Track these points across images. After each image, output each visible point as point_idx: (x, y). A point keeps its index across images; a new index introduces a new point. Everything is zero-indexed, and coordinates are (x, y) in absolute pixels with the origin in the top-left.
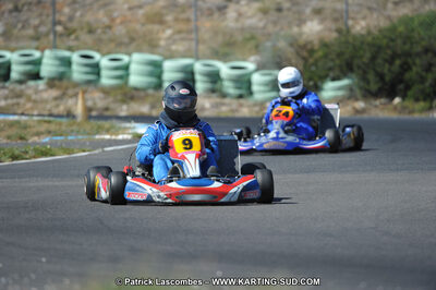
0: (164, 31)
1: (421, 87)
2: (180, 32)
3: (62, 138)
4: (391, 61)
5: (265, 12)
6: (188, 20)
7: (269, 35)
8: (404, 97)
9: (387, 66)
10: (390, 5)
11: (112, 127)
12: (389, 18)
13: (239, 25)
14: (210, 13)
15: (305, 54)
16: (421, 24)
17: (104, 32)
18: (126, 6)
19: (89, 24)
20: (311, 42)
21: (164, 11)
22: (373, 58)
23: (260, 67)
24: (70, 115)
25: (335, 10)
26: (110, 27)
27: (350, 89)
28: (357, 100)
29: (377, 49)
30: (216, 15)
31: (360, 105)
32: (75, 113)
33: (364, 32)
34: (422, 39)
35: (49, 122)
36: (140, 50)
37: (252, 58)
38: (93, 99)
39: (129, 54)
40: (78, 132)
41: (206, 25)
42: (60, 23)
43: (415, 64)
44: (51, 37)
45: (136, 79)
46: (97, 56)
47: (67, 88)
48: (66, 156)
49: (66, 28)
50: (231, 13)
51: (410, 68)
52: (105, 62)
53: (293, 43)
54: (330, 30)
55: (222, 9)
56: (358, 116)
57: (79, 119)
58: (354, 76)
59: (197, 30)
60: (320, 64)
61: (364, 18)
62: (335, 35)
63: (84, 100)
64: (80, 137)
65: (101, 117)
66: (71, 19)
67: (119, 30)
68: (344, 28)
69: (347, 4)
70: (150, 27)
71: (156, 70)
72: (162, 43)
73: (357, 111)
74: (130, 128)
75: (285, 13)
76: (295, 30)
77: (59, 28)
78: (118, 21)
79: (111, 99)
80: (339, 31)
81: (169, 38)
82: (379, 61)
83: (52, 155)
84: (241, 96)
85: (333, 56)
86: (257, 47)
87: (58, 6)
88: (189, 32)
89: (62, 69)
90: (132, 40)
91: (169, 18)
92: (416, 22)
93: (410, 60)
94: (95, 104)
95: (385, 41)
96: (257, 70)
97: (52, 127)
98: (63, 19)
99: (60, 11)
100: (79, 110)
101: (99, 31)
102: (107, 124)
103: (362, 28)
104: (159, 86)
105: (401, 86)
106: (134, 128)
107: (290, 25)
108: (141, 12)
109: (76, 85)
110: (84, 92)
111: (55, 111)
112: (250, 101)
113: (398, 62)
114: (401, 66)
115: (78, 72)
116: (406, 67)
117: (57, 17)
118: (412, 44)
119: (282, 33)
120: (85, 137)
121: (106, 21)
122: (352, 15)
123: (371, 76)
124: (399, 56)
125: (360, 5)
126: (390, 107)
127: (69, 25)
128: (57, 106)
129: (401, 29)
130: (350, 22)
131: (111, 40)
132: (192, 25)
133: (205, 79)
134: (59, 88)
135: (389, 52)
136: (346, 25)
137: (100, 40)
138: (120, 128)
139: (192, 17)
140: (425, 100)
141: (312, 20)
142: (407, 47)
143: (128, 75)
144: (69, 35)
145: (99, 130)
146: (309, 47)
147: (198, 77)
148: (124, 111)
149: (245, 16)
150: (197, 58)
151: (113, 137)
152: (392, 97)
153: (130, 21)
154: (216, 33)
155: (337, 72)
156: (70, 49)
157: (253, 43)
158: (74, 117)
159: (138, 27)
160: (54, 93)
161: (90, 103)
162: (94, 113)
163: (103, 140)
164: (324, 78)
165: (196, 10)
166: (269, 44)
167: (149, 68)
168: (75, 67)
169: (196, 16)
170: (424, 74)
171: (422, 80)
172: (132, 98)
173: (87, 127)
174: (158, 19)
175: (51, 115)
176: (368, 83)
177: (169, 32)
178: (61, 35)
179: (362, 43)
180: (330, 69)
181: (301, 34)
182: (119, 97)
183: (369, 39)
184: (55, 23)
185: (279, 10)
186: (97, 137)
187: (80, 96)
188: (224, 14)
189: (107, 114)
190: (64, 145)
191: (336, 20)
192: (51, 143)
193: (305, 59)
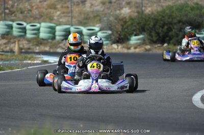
0: (56, 12)
1: (176, 38)
2: (64, 13)
3: (8, 62)
5: (103, 3)
6: (68, 7)
7: (106, 14)
8: (169, 43)
9: (161, 29)
11: (32, 57)
12: (162, 6)
13: (92, 10)
14: (78, 4)
15: (123, 23)
16: (177, 10)
17: (28, 13)
18: (38, 1)
19: (20, 9)
20: (125, 16)
21: (56, 3)
22: (155, 25)
24: (12, 51)
25: (137, 3)
26: (31, 10)
27: (143, 39)
28: (146, 45)
29: (157, 21)
30: (81, 5)
31: (148, 47)
32: (14, 51)
33: (150, 13)
34: (177, 16)
35: (2, 55)
36: (45, 21)
37: (98, 25)
38: (23, 44)
39: (40, 23)
40: (16, 60)
41: (76, 9)
42: (7, 8)
43: (174, 28)
44: (3, 15)
45: (42, 35)
46: (25, 24)
47: (10, 39)
48: (10, 71)
49: (10, 11)
50: (88, 4)
51: (172, 30)
52: (28, 27)
53: (117, 18)
54: (134, 12)
55: (83, 2)
56: (147, 52)
57: (16, 53)
58: (145, 34)
59: (72, 12)
60: (129, 28)
61: (149, 7)
62: (136, 14)
63: (19, 44)
64: (17, 62)
65: (27, 53)
66: (13, 6)
67: (35, 12)
68: (140, 11)
69: (142, 0)
70: (50, 10)
71: (52, 30)
72: (55, 18)
73: (146, 50)
74: (40, 58)
75: (113, 4)
76: (118, 12)
77: (7, 11)
78: (35, 8)
79: (31, 44)
80: (138, 12)
81: (58, 16)
82: (157, 26)
83: (3, 70)
85: (135, 24)
86: (100, 20)
87: (6, 1)
88: (68, 13)
89: (8, 30)
90: (41, 16)
91: (59, 6)
92: (174, 9)
93: (171, 26)
94: (24, 46)
95: (160, 17)
96: (100, 30)
97: (4, 57)
98: (8, 6)
99: (7, 3)
100: (16, 49)
101: (26, 12)
102: (29, 56)
103: (149, 11)
104: (54, 38)
105: (168, 38)
106: (42, 57)
107: (115, 11)
108: (45, 3)
109: (15, 37)
110: (19, 41)
111: (5, 50)
113: (166, 27)
114: (167, 29)
115: (16, 32)
116: (170, 30)
117: (6, 6)
118: (172, 19)
119: (112, 13)
120: (20, 62)
121: (29, 7)
122: (144, 5)
123: (153, 34)
124: (167, 24)
125: (148, 1)
126: (162, 48)
127: (12, 9)
128: (6, 47)
129: (167, 11)
130: (143, 8)
131: (31, 17)
132: (70, 9)
134: (7, 39)
135: (162, 22)
137: (26, 17)
138: (35, 58)
141: (125, 7)
142: (170, 20)
143: (39, 33)
144: (12, 14)
145: (26, 59)
146: (124, 20)
148: (37, 49)
149: (94, 5)
150: (72, 26)
151: (32, 62)
152: (163, 43)
153: (40, 8)
154: (81, 13)
155: (138, 32)
156: (13, 21)
157: (98, 18)
158: (14, 52)
159: (44, 10)
160: (4, 41)
161: (21, 46)
162: (23, 51)
163: (28, 63)
164: (131, 35)
165: (71, 3)
166: (105, 19)
167: (49, 30)
168: (14, 29)
169: (71, 5)
170: (178, 33)
171: (177, 35)
172: (41, 44)
173: (20, 57)
174: (53, 7)
175: (3, 51)
176: (152, 37)
177: (58, 13)
178: (8, 14)
179: (149, 18)
180: (134, 30)
181: (120, 14)
182: (35, 43)
183: (153, 16)
184: (5, 8)
185: (110, 2)
186: (25, 62)
187: (17, 43)
188: (85, 4)
189: (30, 51)
190: (9, 66)
191: (137, 7)
192: (3, 65)
193: (122, 26)
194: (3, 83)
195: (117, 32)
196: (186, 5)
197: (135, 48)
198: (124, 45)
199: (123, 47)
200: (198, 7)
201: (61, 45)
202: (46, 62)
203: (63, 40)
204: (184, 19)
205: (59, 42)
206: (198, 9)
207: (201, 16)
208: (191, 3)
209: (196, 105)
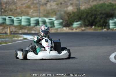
0: (30, 10)
1: (99, 23)
2: (35, 10)
3: (4, 39)
4: (91, 17)
5: (57, 4)
7: (59, 11)
8: (95, 26)
9: (90, 18)
10: (91, 2)
11: (17, 36)
12: (91, 5)
13: (50, 8)
14: (43, 5)
15: (68, 15)
16: (99, 7)
17: (15, 11)
18: (20, 4)
19: (10, 9)
20: (70, 12)
21: (31, 5)
22: (87, 16)
23: (57, 19)
24: (6, 33)
25: (76, 4)
26: (16, 10)
27: (81, 24)
28: (82, 27)
29: (88, 14)
30: (45, 6)
31: (83, 28)
33: (84, 9)
34: (100, 10)
36: (24, 15)
37: (54, 17)
39: (22, 17)
40: (8, 38)
41: (42, 8)
42: (3, 9)
43: (98, 17)
44: (0, 12)
45: (23, 23)
46: (13, 17)
47: (5, 26)
49: (4, 10)
50: (48, 5)
52: (15, 19)
53: (65, 12)
54: (75, 9)
55: (46, 4)
56: (83, 32)
57: (9, 34)
58: (82, 21)
59: (39, 10)
60: (72, 18)
61: (84, 5)
63: (10, 29)
64: (9, 39)
65: (14, 34)
66: (6, 8)
67: (19, 10)
69: (79, 2)
70: (27, 9)
71: (29, 21)
72: (30, 13)
73: (83, 30)
75: (63, 5)
76: (66, 9)
77: (3, 10)
78: (18, 8)
79: (17, 29)
80: (77, 9)
83: (1, 44)
84: (51, 27)
85: (76, 16)
86: (56, 14)
87: (2, 5)
88: (37, 10)
89: (3, 21)
90: (22, 13)
91: (32, 7)
93: (96, 16)
94: (12, 30)
95: (90, 11)
96: (56, 20)
97: (1, 37)
98: (4, 8)
99: (3, 6)
100: (8, 32)
101: (13, 11)
102: (16, 35)
104: (30, 25)
105: (94, 23)
106: (23, 36)
107: (64, 8)
108: (24, 5)
109: (8, 25)
110: (10, 27)
111: (2, 32)
112: (54, 28)
113: (93, 17)
114: (94, 18)
115: (8, 22)
116: (95, 18)
117: (2, 7)
119: (62, 10)
120: (10, 39)
121: (15, 8)
122: (80, 5)
123: (86, 21)
124: (93, 15)
125: (83, 2)
126: (91, 29)
128: (3, 31)
129: (94, 8)
130: (80, 7)
131: (17, 13)
132: (38, 9)
133: (42, 23)
134: (3, 26)
135: (91, 14)
136: (79, 7)
137: (14, 13)
138: (19, 36)
139: (38, 6)
140: (101, 27)
141: (70, 6)
142: (96, 13)
143: (21, 22)
144: (5, 12)
145: (14, 37)
147: (40, 22)
148: (20, 32)
149: (52, 5)
150: (40, 17)
151: (18, 39)
152: (92, 26)
153: (21, 8)
154: (44, 11)
155: (77, 20)
156: (6, 16)
157: (54, 13)
159: (23, 9)
161: (11, 30)
162: (12, 33)
163: (15, 40)
164: (74, 22)
166: (58, 13)
167: (27, 20)
168: (7, 21)
171: (100, 21)
172: (23, 28)
173: (11, 36)
174: (29, 7)
175: (1, 33)
177: (32, 11)
178: (3, 12)
179: (84, 12)
180: (75, 19)
181: (67, 10)
182: (19, 28)
183: (85, 11)
184: (2, 9)
185: (61, 4)
186: (14, 39)
187: (9, 28)
189: (16, 33)
190: (5, 42)
191: (76, 6)
192: (1, 41)
193: (68, 17)
194: (1, 52)
195: (66, 21)
196: (104, 4)
197: (76, 29)
198: (70, 28)
199: (70, 29)
200: (111, 5)
201: (34, 29)
202: (26, 39)
203: (35, 26)
204: (104, 12)
205: (33, 27)
206: (111, 6)
207: (113, 10)
208: (107, 3)
209: (112, 61)
